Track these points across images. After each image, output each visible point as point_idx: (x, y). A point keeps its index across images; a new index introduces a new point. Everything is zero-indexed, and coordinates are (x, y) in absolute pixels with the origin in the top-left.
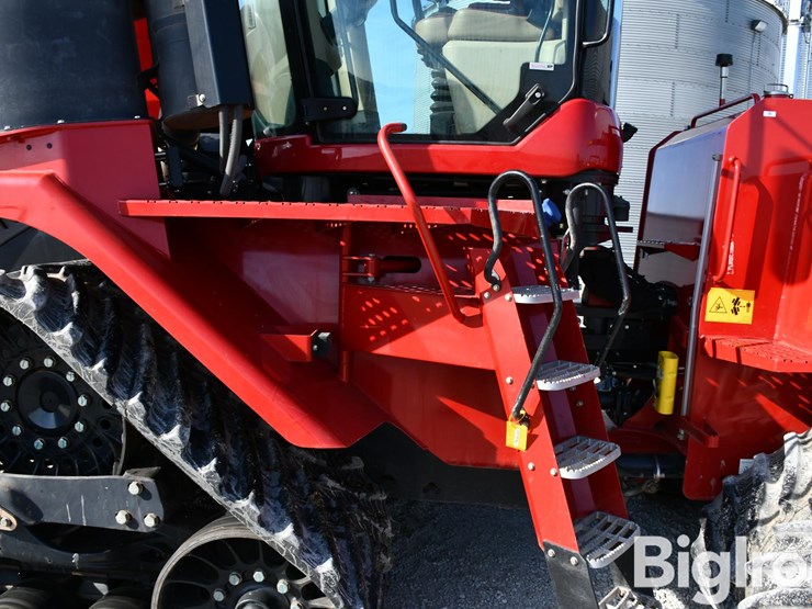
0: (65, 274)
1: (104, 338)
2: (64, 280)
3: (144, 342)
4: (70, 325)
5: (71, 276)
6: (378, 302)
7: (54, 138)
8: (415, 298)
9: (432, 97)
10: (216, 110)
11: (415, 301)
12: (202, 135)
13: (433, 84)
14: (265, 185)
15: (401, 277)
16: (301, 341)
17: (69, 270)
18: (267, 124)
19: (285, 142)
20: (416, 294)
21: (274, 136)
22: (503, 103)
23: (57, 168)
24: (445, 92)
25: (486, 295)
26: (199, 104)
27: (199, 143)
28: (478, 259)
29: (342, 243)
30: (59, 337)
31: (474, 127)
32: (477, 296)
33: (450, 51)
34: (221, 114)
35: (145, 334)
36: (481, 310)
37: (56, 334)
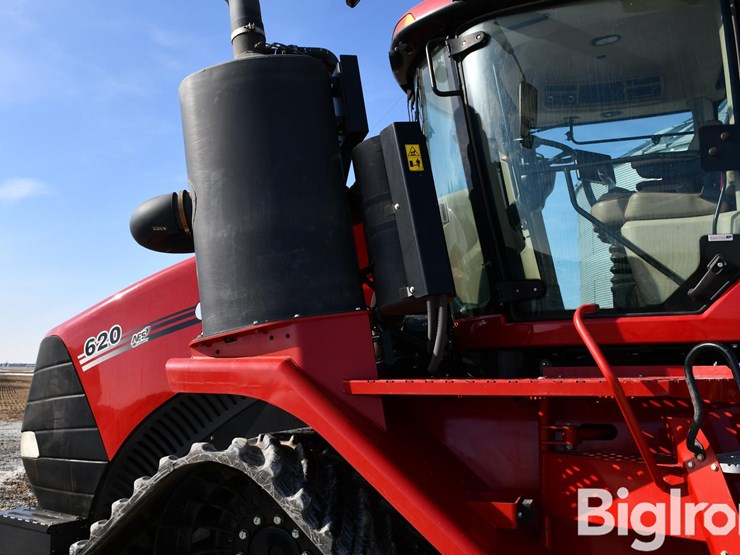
0: (294, 442)
1: (328, 503)
2: (294, 448)
3: (362, 506)
4: (301, 491)
5: (300, 444)
6: (578, 470)
7: (292, 330)
8: (615, 466)
9: (611, 271)
10: (424, 299)
11: (616, 469)
12: (407, 316)
13: (612, 259)
14: (465, 360)
15: (598, 444)
16: (506, 508)
17: (298, 439)
18: (462, 304)
19: (481, 320)
20: (616, 463)
21: (471, 316)
22: (685, 275)
23: (293, 354)
24: (624, 266)
25: (690, 465)
26: (410, 295)
27: (405, 325)
28: (678, 428)
29: (540, 414)
30: (292, 502)
31: (659, 298)
32: (679, 465)
33: (628, 231)
34: (428, 303)
35: (363, 498)
36: (686, 478)
37: (290, 499)
